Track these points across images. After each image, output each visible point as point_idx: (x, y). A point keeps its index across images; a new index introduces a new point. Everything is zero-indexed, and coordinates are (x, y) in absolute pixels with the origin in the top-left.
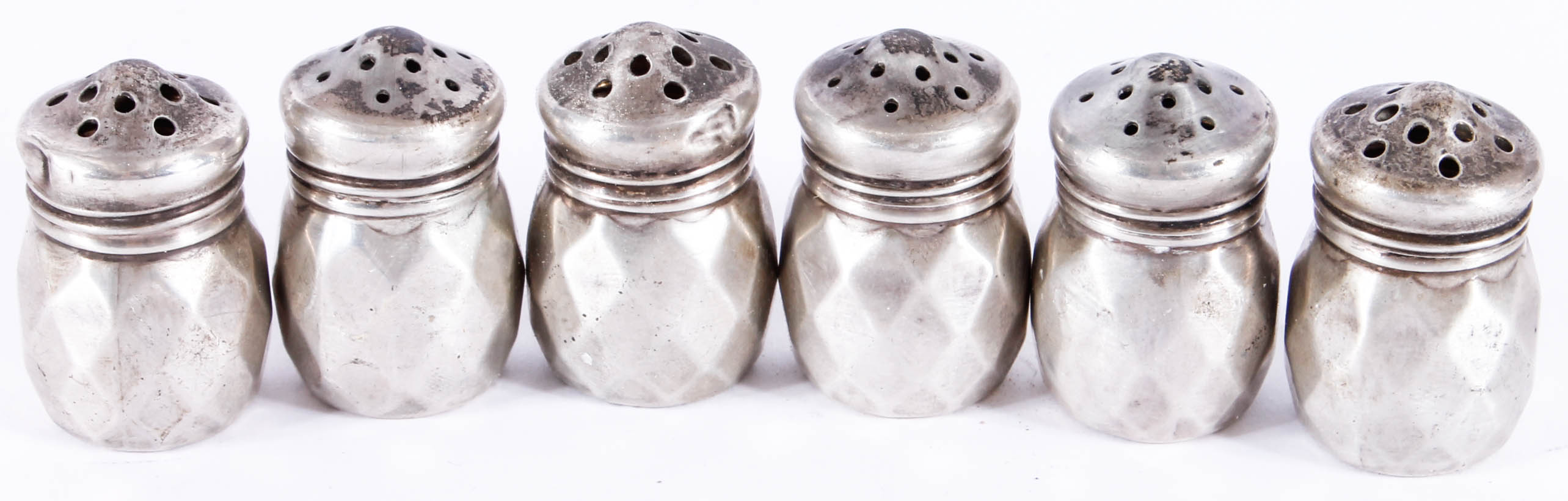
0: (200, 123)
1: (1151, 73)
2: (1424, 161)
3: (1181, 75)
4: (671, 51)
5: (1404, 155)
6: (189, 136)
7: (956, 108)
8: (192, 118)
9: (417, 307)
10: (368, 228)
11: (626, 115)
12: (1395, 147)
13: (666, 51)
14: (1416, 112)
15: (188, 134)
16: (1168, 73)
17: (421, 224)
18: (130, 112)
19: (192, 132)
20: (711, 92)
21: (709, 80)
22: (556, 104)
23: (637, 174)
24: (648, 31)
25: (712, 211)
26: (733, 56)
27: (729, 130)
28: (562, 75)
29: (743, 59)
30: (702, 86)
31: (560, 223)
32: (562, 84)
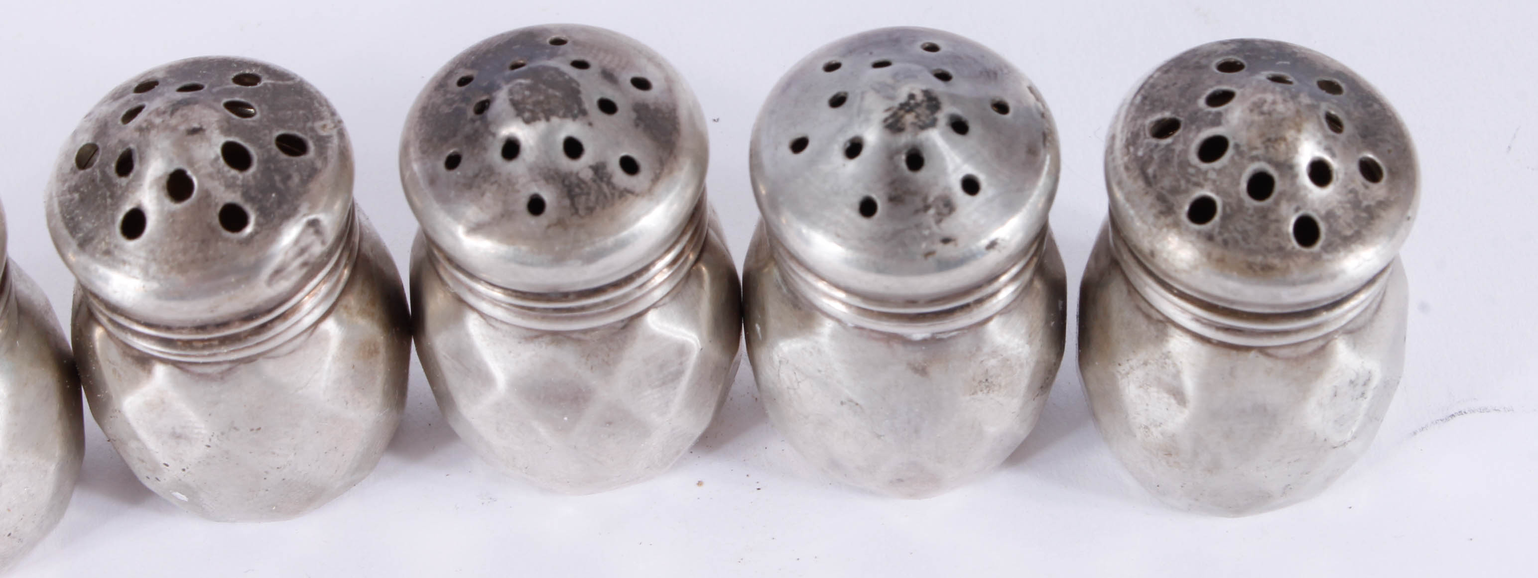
1: (886, 120)
2: (1273, 227)
3: (927, 116)
4: (221, 155)
5: (1245, 220)
7: (625, 193)
11: (173, 267)
12: (1231, 209)
13: (214, 156)
14: (1254, 153)
16: (909, 118)
20: (285, 207)
21: (279, 185)
22: (74, 244)
23: (202, 328)
24: (183, 128)
25: (313, 331)
26: (307, 117)
27: (318, 249)
28: (76, 189)
29: (322, 119)
30: (272, 200)
31: (110, 362)
32: (77, 208)
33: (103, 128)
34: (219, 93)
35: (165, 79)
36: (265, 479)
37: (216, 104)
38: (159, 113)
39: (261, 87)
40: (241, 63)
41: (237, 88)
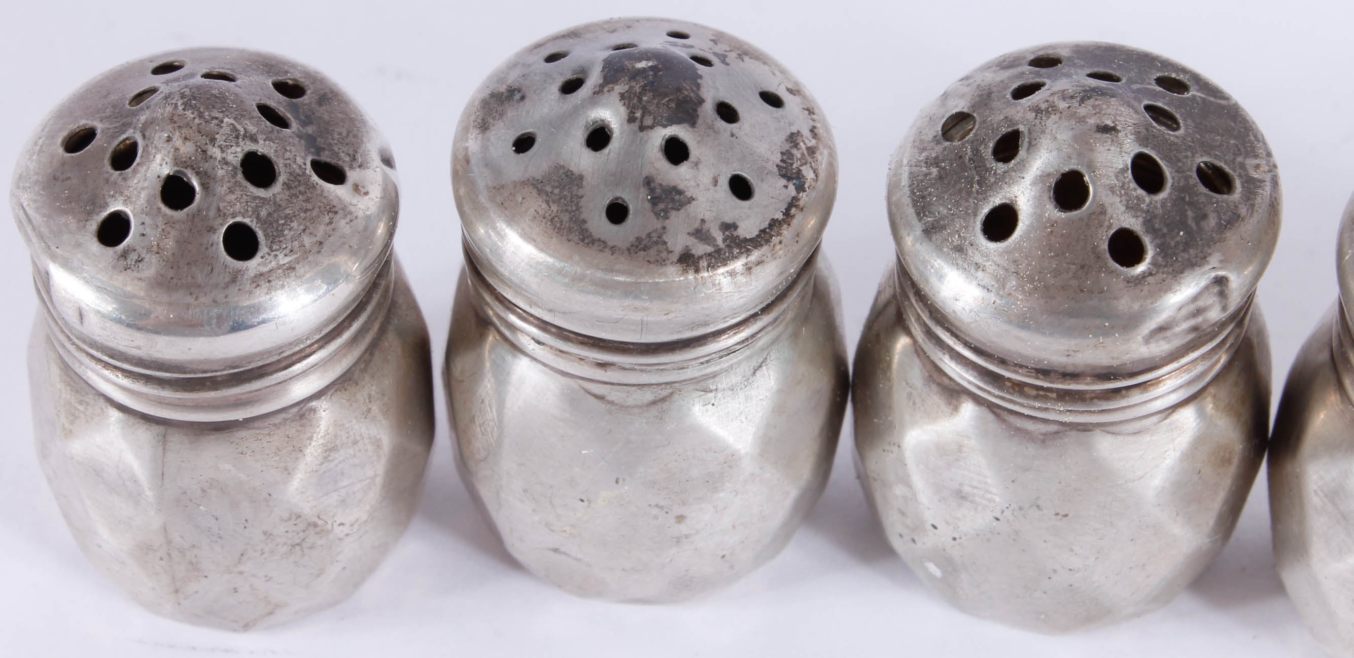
0: (304, 230)
4: (1129, 166)
6: (282, 262)
8: (292, 221)
9: (657, 506)
10: (583, 392)
11: (1036, 288)
13: (1121, 166)
15: (281, 256)
17: (672, 393)
18: (185, 210)
19: (287, 251)
20: (1192, 252)
21: (1191, 222)
22: (918, 229)
23: (1044, 372)
24: (1092, 121)
25: (1169, 414)
26: (1239, 150)
27: (1215, 314)
28: (936, 162)
29: (1256, 156)
30: (1178, 239)
31: (907, 384)
32: (932, 185)
33: (985, 98)
34: (1139, 91)
35: (1069, 59)
36: (1050, 578)
37: (1136, 104)
38: (1064, 96)
39: (1188, 98)
40: (1166, 64)
41: (1160, 91)
